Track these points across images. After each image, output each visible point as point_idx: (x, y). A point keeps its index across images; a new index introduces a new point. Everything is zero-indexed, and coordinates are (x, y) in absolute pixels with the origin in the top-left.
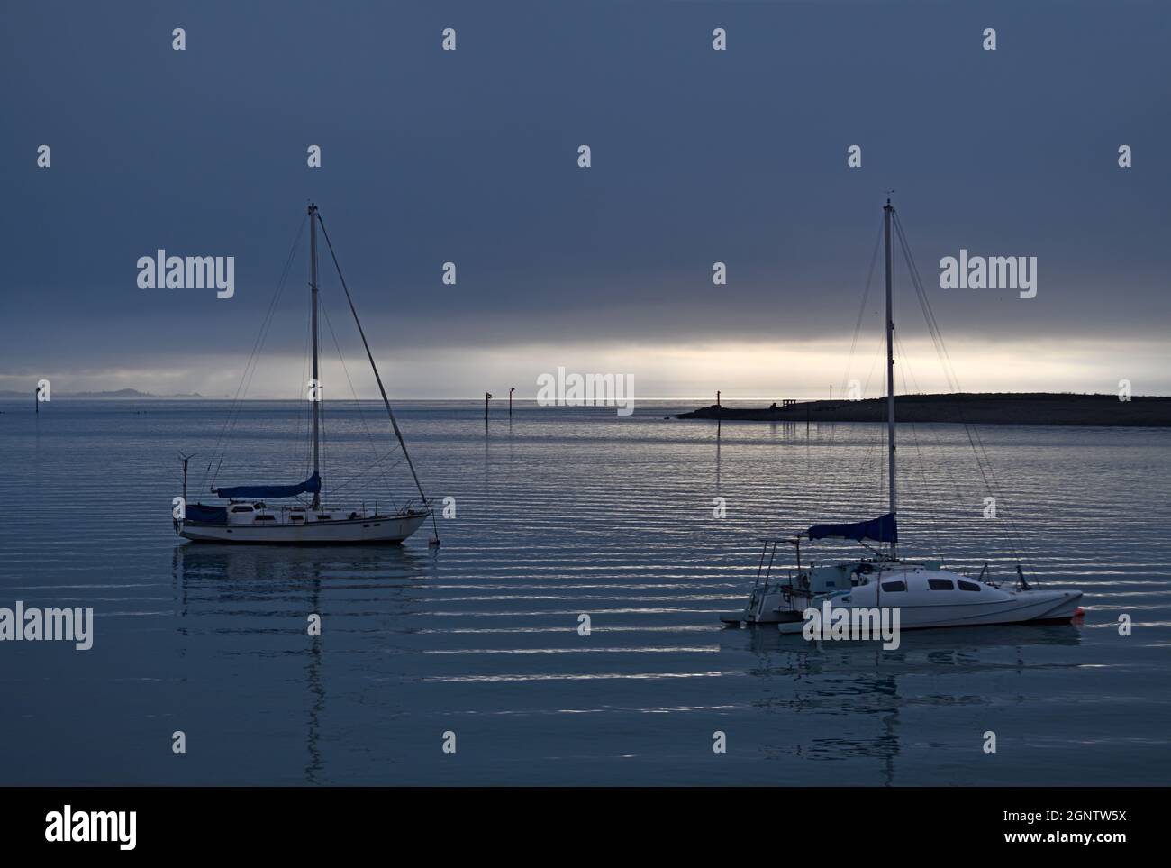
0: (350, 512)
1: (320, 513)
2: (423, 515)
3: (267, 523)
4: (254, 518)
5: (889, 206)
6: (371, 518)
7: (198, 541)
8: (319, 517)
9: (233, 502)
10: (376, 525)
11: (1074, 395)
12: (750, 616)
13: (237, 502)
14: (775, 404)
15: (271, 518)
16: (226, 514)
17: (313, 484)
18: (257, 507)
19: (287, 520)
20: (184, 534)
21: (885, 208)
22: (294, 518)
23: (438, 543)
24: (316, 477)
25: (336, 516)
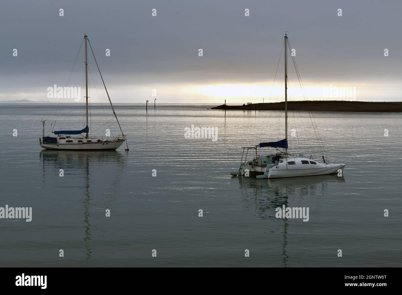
0: (98, 140)
1: (88, 140)
2: (123, 141)
3: (70, 143)
4: (66, 141)
5: (286, 36)
6: (106, 141)
7: (48, 149)
8: (88, 141)
9: (59, 136)
10: (106, 144)
11: (345, 101)
12: (240, 173)
13: (61, 136)
14: (244, 104)
15: (72, 141)
16: (57, 140)
17: (86, 130)
18: (67, 137)
19: (77, 142)
20: (43, 147)
21: (285, 37)
22: (79, 141)
23: (128, 150)
24: (87, 128)
25: (93, 141)
